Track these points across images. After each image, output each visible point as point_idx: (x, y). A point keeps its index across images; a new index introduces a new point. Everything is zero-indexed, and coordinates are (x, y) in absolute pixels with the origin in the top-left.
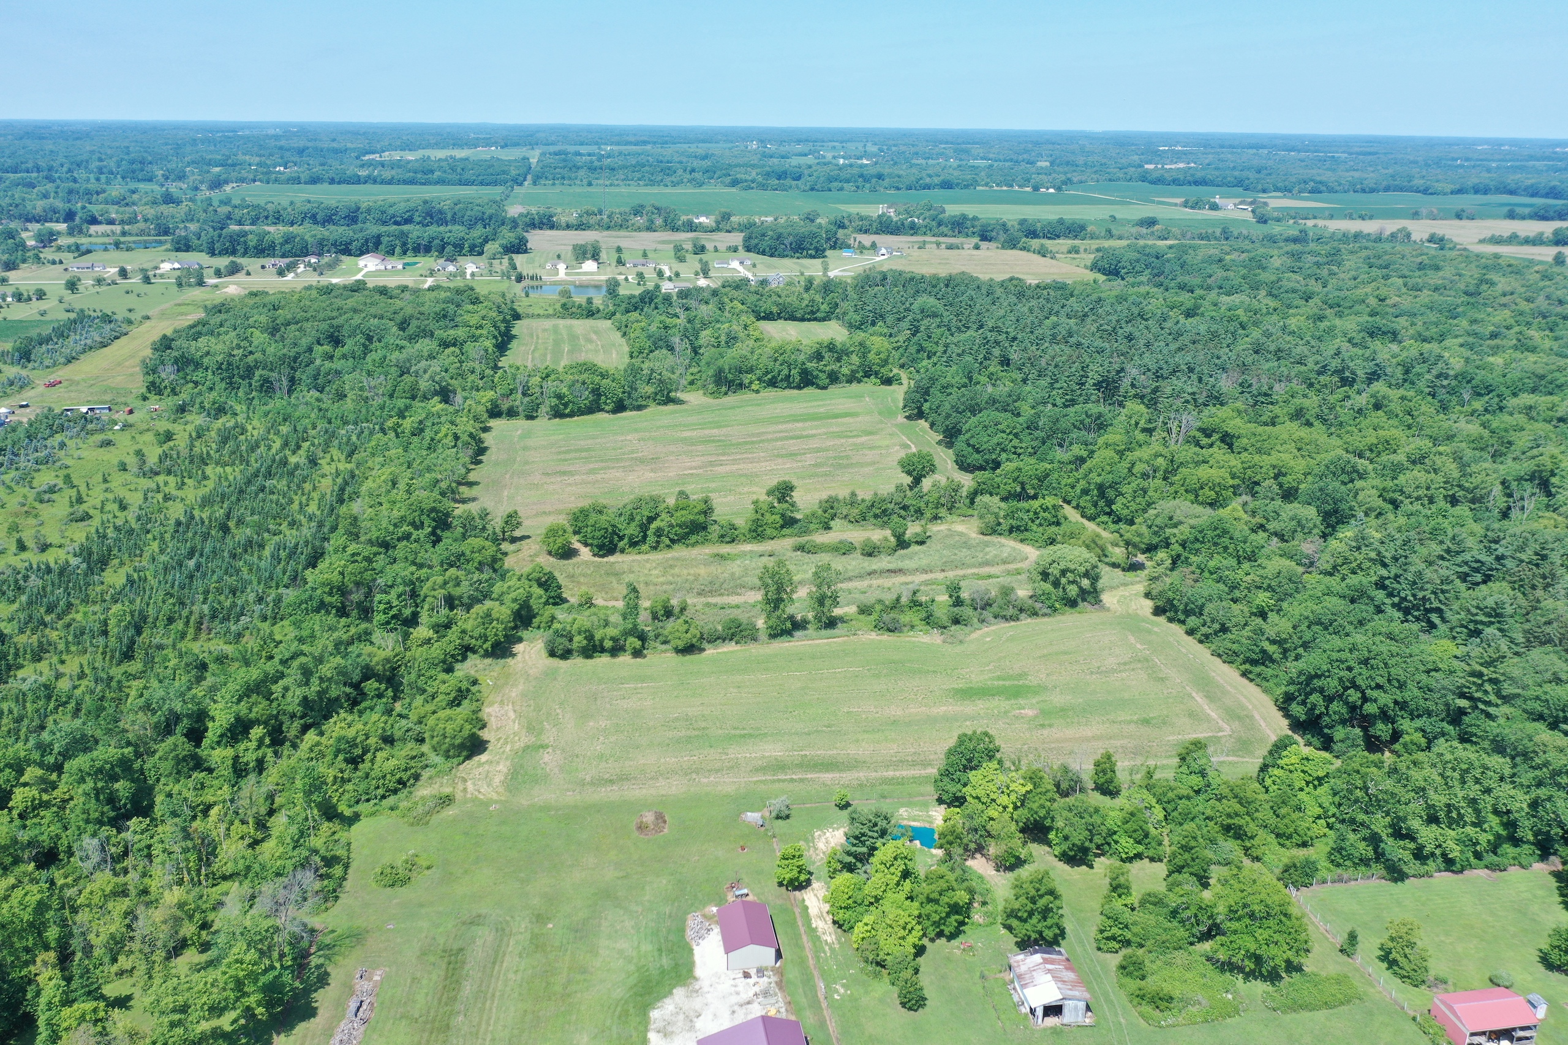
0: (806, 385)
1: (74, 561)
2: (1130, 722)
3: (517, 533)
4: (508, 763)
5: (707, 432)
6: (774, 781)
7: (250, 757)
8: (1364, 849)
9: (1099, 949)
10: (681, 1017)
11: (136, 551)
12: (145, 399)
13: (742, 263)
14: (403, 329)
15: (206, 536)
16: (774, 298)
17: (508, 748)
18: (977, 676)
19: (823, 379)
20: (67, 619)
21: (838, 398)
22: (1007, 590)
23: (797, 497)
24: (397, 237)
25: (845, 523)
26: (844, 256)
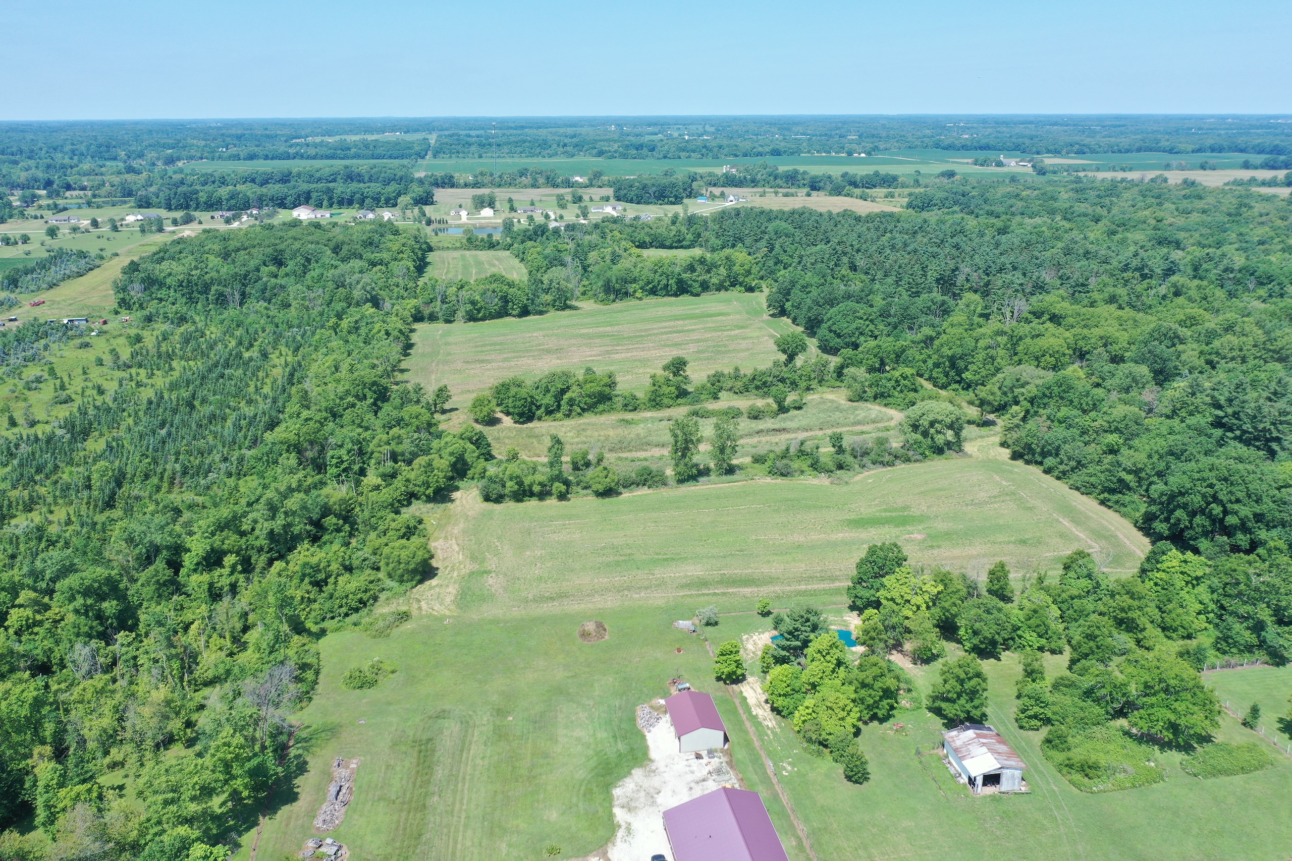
0: (682, 293)
1: (59, 432)
2: (1009, 543)
3: (447, 406)
4: (457, 586)
5: (601, 329)
6: (699, 595)
7: (225, 582)
8: (1248, 637)
9: (1021, 727)
10: (642, 794)
11: (114, 424)
12: (117, 313)
13: (614, 208)
14: (337, 254)
15: (175, 411)
16: (647, 229)
17: (455, 574)
18: (866, 510)
19: (696, 288)
20: (54, 478)
21: (710, 302)
22: (881, 442)
23: (689, 371)
24: (324, 193)
25: (731, 394)
26: (700, 201)
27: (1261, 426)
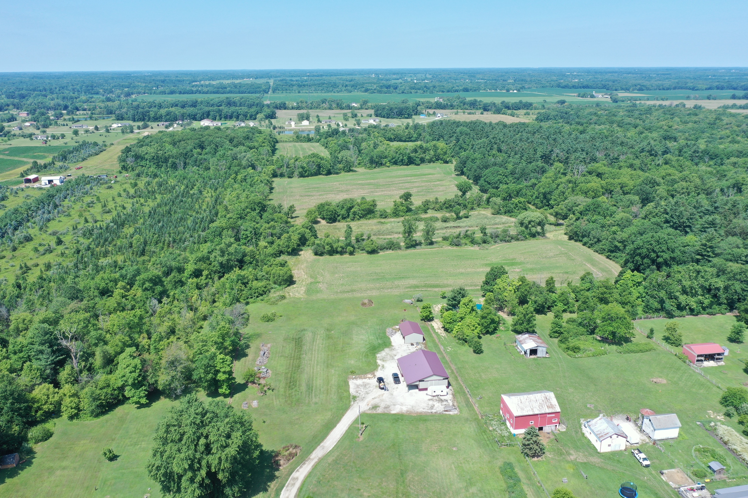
0: (410, 164)
1: (111, 225)
3: (294, 215)
4: (305, 287)
5: (368, 181)
6: (415, 291)
7: (203, 282)
8: (656, 305)
9: (551, 337)
10: (389, 356)
11: (135, 221)
12: (121, 173)
13: (375, 121)
14: (232, 143)
15: (163, 216)
16: (392, 132)
17: (304, 283)
18: (495, 260)
19: (418, 161)
20: (113, 244)
21: (425, 168)
22: (505, 231)
23: (413, 199)
24: (217, 112)
25: (434, 211)
26: (422, 117)
27: (681, 221)
